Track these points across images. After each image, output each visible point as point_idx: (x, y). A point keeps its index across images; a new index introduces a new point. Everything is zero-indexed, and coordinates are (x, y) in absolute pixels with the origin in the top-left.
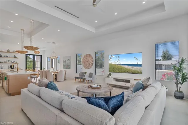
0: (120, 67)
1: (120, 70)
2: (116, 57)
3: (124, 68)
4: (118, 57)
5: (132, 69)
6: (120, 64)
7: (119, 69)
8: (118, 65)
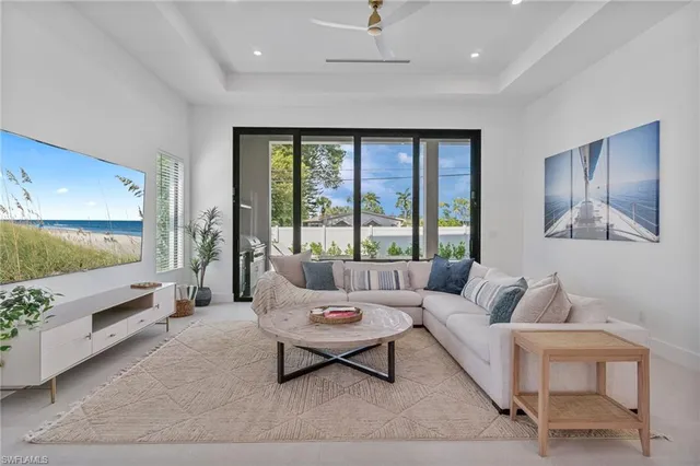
0: (32, 241)
1: (35, 253)
2: (12, 178)
3: (59, 240)
4: (24, 174)
5: (107, 247)
6: (34, 218)
7: (25, 252)
8: (24, 227)
